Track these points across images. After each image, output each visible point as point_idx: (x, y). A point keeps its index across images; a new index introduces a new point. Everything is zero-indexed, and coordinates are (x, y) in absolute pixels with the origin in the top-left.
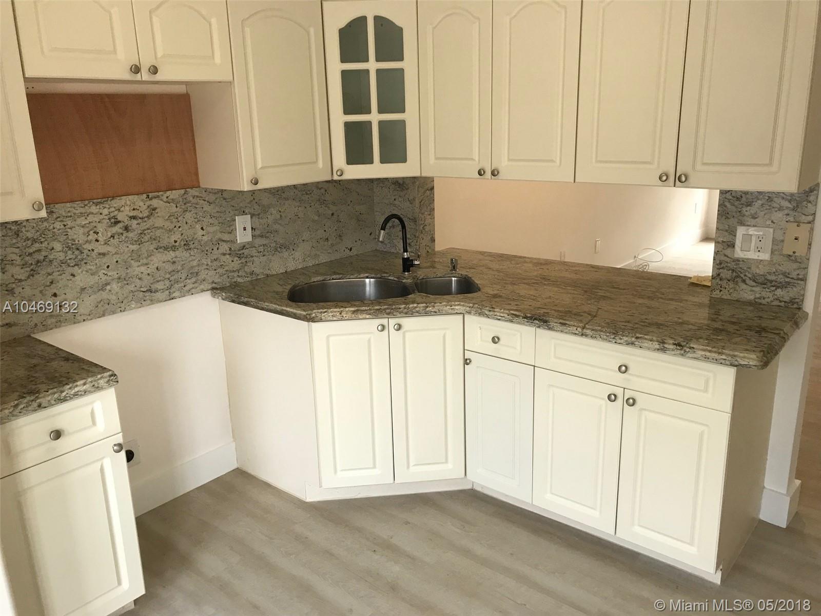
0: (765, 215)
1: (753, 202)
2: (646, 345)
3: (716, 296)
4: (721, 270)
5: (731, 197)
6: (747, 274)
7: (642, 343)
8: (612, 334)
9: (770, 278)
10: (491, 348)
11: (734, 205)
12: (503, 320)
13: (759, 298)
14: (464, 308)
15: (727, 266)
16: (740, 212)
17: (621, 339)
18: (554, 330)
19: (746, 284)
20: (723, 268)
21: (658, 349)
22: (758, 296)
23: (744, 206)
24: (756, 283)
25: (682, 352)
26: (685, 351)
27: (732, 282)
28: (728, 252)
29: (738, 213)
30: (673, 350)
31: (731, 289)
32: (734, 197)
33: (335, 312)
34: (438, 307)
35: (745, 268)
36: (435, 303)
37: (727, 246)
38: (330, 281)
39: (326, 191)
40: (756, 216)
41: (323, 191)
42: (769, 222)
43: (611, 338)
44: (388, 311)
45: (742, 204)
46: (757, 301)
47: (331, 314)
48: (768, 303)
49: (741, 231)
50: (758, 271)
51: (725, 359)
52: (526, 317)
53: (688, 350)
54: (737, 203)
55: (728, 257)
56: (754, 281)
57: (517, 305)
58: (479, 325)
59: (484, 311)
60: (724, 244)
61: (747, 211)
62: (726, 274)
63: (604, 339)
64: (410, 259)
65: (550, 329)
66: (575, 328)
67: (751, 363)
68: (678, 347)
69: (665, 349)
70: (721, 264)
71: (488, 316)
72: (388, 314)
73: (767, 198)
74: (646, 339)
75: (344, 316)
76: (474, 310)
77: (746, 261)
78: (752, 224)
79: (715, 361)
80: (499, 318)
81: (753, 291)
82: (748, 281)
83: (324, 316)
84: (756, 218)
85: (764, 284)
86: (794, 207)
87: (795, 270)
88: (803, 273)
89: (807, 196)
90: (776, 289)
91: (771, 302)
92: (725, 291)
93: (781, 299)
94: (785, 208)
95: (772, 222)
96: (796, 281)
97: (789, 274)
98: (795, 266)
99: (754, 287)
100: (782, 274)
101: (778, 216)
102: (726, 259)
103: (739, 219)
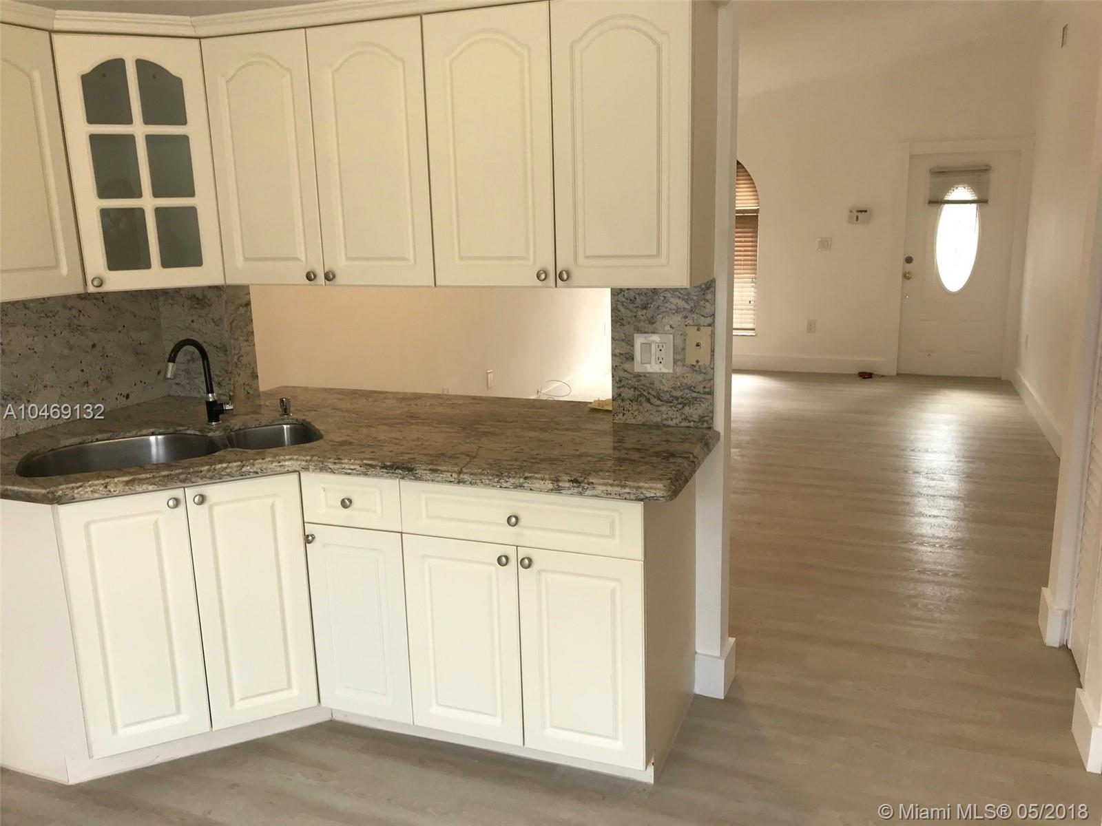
0: (662, 319)
1: (648, 304)
2: (537, 485)
3: (619, 421)
4: (622, 389)
5: (624, 299)
6: (650, 391)
7: (532, 483)
8: (495, 476)
9: (675, 393)
10: (342, 515)
11: (628, 309)
13: (666, 420)
14: (299, 463)
15: (627, 384)
16: (635, 316)
17: (507, 482)
18: (422, 480)
19: (651, 404)
20: (623, 386)
21: (552, 490)
22: (664, 417)
23: (639, 310)
24: (661, 401)
25: (580, 489)
26: (583, 488)
27: (636, 403)
28: (627, 366)
29: (634, 319)
30: (569, 488)
31: (635, 410)
32: (627, 299)
33: (96, 485)
34: (259, 464)
35: (648, 385)
36: (255, 460)
37: (625, 359)
38: (93, 443)
39: (80, 311)
40: (654, 321)
41: (74, 312)
42: (667, 328)
43: (494, 482)
44: (182, 477)
45: (637, 307)
46: (664, 423)
47: (89, 489)
48: (676, 424)
49: (639, 340)
50: (662, 387)
51: (629, 493)
52: (384, 467)
53: (586, 486)
54: (631, 306)
55: (627, 372)
56: (659, 399)
57: (372, 452)
58: (322, 486)
59: (327, 464)
60: (621, 356)
61: (642, 315)
62: (629, 394)
63: (486, 484)
64: (218, 402)
65: (418, 479)
66: (449, 474)
67: (658, 495)
68: (575, 484)
69: (560, 488)
70: (620, 381)
71: (332, 471)
72: (183, 481)
73: (662, 298)
74: (537, 478)
75: (112, 490)
76: (313, 464)
77: (647, 375)
78: (650, 331)
79: (619, 497)
80: (350, 471)
81: (659, 411)
82: (654, 401)
83: (78, 493)
84: (653, 323)
85: (670, 402)
86: (691, 307)
87: (700, 382)
88: (709, 385)
89: (704, 294)
90: (683, 407)
91: (680, 422)
92: (628, 415)
93: (690, 419)
94: (682, 310)
95: (671, 327)
96: (703, 396)
97: (694, 388)
98: (700, 377)
99: (658, 406)
100: (688, 388)
101: (676, 319)
102: (625, 374)
103: (635, 325)
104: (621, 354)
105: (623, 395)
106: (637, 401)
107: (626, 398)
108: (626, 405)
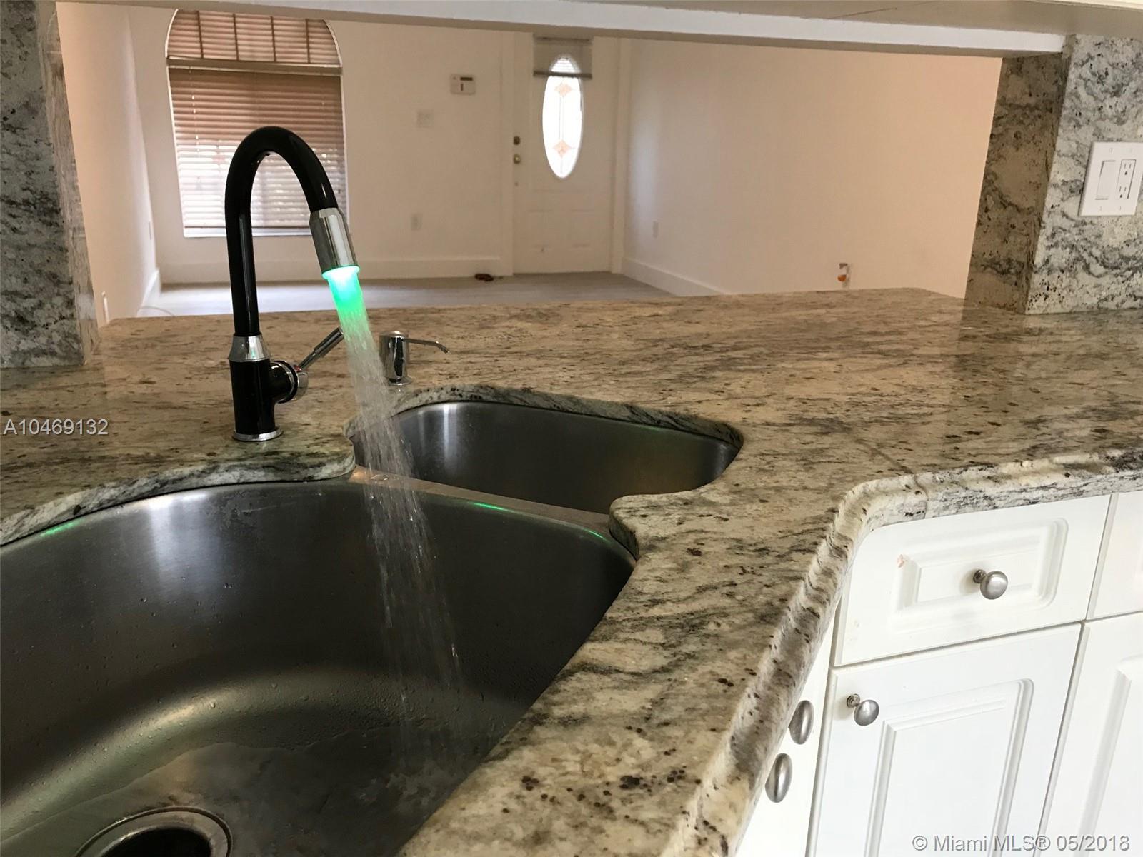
0: (1137, 114)
1: (1123, 84)
3: (1037, 311)
5: (1089, 74)
6: (1094, 250)
11: (1092, 94)
13: (1106, 299)
15: (1063, 239)
16: (1099, 109)
19: (1090, 273)
22: (1104, 294)
23: (1109, 96)
24: (1105, 267)
28: (1071, 206)
29: (1097, 113)
31: (1065, 288)
32: (1094, 74)
35: (1093, 238)
37: (1068, 193)
40: (1124, 118)
45: (1106, 91)
46: (1101, 305)
48: (1117, 306)
49: (1099, 152)
50: (1111, 242)
54: (1097, 89)
55: (1067, 217)
56: (1103, 264)
60: (1064, 188)
61: (1111, 107)
62: (1060, 257)
70: (1054, 235)
76: (940, 495)
78: (1116, 137)
81: (1099, 286)
84: (1124, 122)
91: (1122, 303)
92: (1054, 296)
99: (1101, 276)
102: (1066, 224)
103: (1097, 127)
104: (1064, 183)
105: (1052, 260)
106: (1070, 271)
107: (1056, 265)
108: (1053, 280)
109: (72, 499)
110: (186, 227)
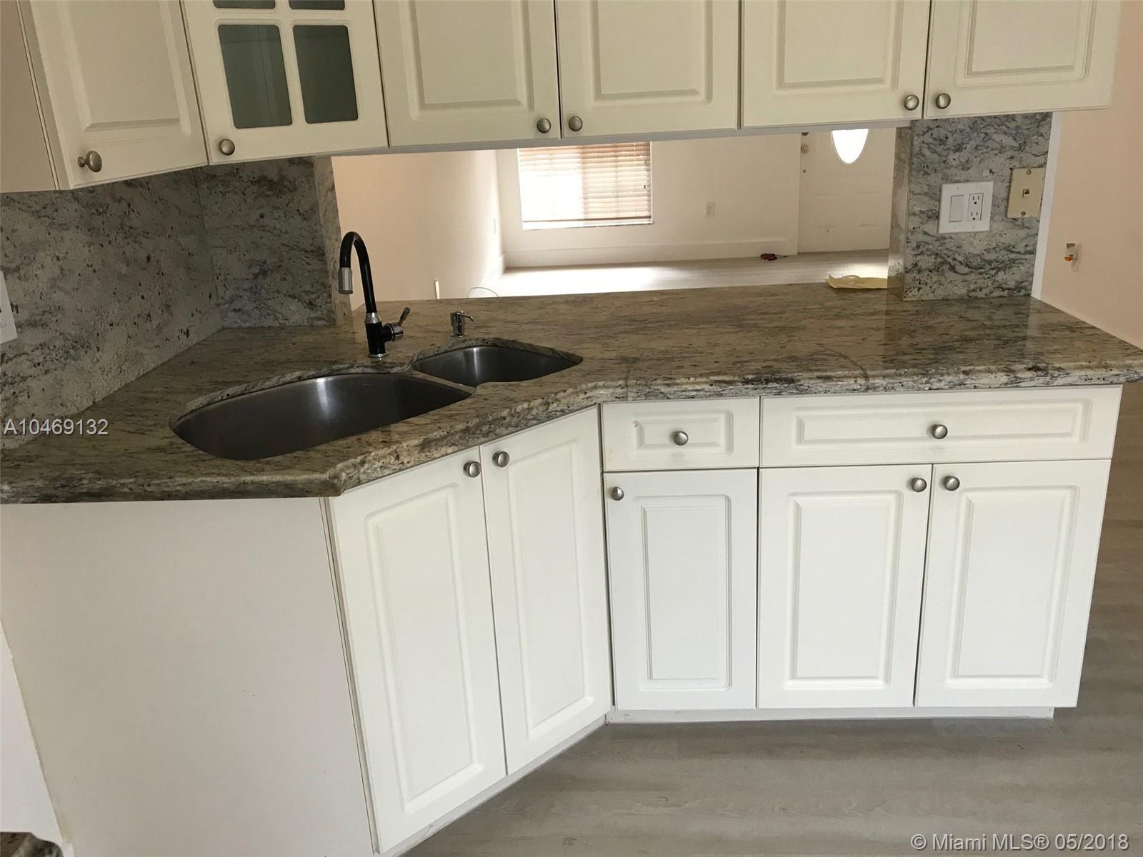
0: (980, 162)
1: (963, 143)
4: (919, 257)
5: (931, 140)
6: (957, 256)
7: (978, 379)
8: (920, 376)
9: (992, 256)
11: (936, 152)
12: (701, 397)
13: (974, 290)
15: (927, 250)
16: (944, 162)
17: (941, 381)
18: (811, 393)
19: (956, 272)
20: (922, 253)
21: (1007, 384)
22: (972, 287)
23: (951, 152)
24: (969, 267)
25: (1048, 379)
26: (1053, 377)
27: (936, 273)
28: (929, 227)
29: (942, 164)
30: (1032, 379)
31: (934, 283)
32: (935, 139)
33: (385, 457)
34: (565, 398)
35: (954, 248)
37: (926, 219)
40: (968, 166)
42: (987, 173)
43: (922, 384)
44: (485, 428)
45: (948, 149)
46: (971, 294)
47: (378, 464)
48: (986, 295)
49: (948, 190)
50: (971, 250)
51: (1118, 375)
52: (747, 382)
53: (1056, 374)
54: (940, 149)
55: (928, 234)
56: (967, 265)
58: (633, 419)
59: (655, 388)
60: (922, 215)
61: (954, 159)
62: (926, 262)
63: (909, 388)
65: (802, 391)
66: (852, 381)
68: (1040, 373)
69: (1019, 380)
70: (918, 247)
71: (666, 397)
72: (486, 435)
73: (983, 135)
74: (979, 372)
75: (406, 461)
76: (634, 390)
77: (955, 237)
78: (962, 179)
79: (1102, 382)
80: (692, 394)
81: (966, 281)
82: (958, 267)
83: (365, 472)
84: (969, 169)
85: (980, 268)
86: (1020, 144)
87: (1022, 240)
88: (1032, 242)
89: (1038, 127)
90: (997, 273)
91: (991, 293)
92: (926, 289)
93: (1004, 286)
94: (1008, 148)
95: (991, 171)
96: (1023, 257)
97: (1014, 247)
98: (1022, 233)
99: (966, 274)
100: (1005, 249)
101: (999, 162)
102: (926, 238)
103: (944, 174)
104: (921, 212)
105: (920, 264)
106: (938, 271)
107: (924, 267)
108: (924, 277)
109: (297, 374)
110: (525, 222)
